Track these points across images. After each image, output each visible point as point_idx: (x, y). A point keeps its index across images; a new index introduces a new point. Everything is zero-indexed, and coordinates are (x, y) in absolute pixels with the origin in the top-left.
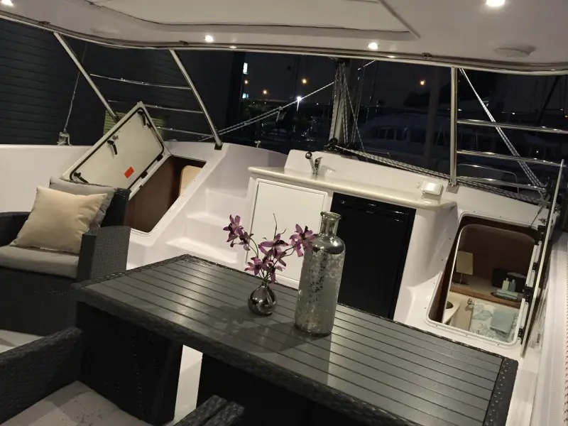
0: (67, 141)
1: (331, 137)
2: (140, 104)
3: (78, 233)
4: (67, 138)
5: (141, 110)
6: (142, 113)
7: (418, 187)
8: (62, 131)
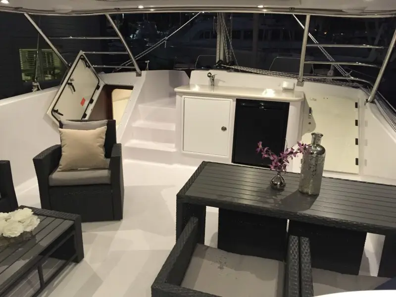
0: (38, 87)
1: (217, 60)
2: (82, 53)
3: (101, 156)
4: (38, 86)
5: (82, 57)
6: (83, 59)
7: (279, 86)
8: (34, 81)
